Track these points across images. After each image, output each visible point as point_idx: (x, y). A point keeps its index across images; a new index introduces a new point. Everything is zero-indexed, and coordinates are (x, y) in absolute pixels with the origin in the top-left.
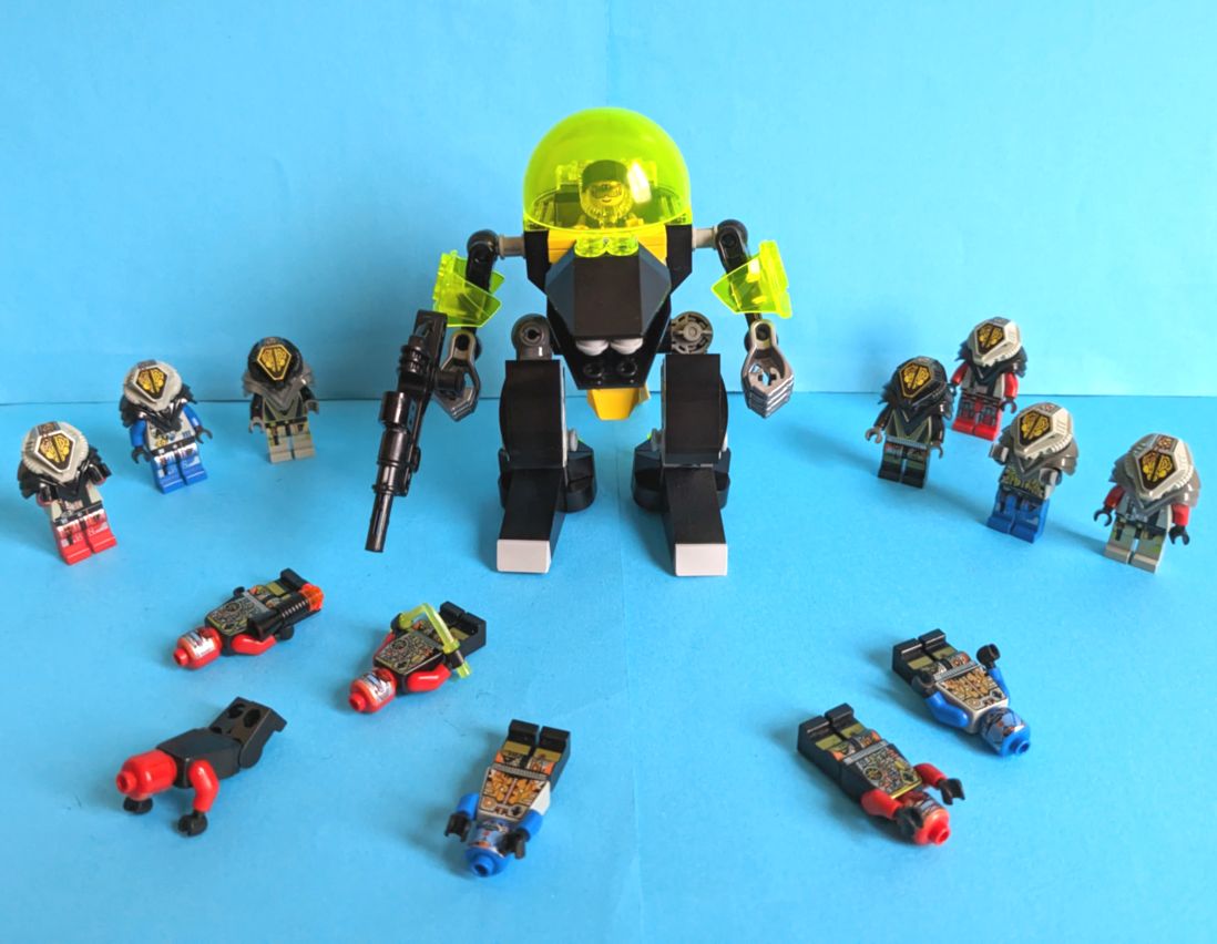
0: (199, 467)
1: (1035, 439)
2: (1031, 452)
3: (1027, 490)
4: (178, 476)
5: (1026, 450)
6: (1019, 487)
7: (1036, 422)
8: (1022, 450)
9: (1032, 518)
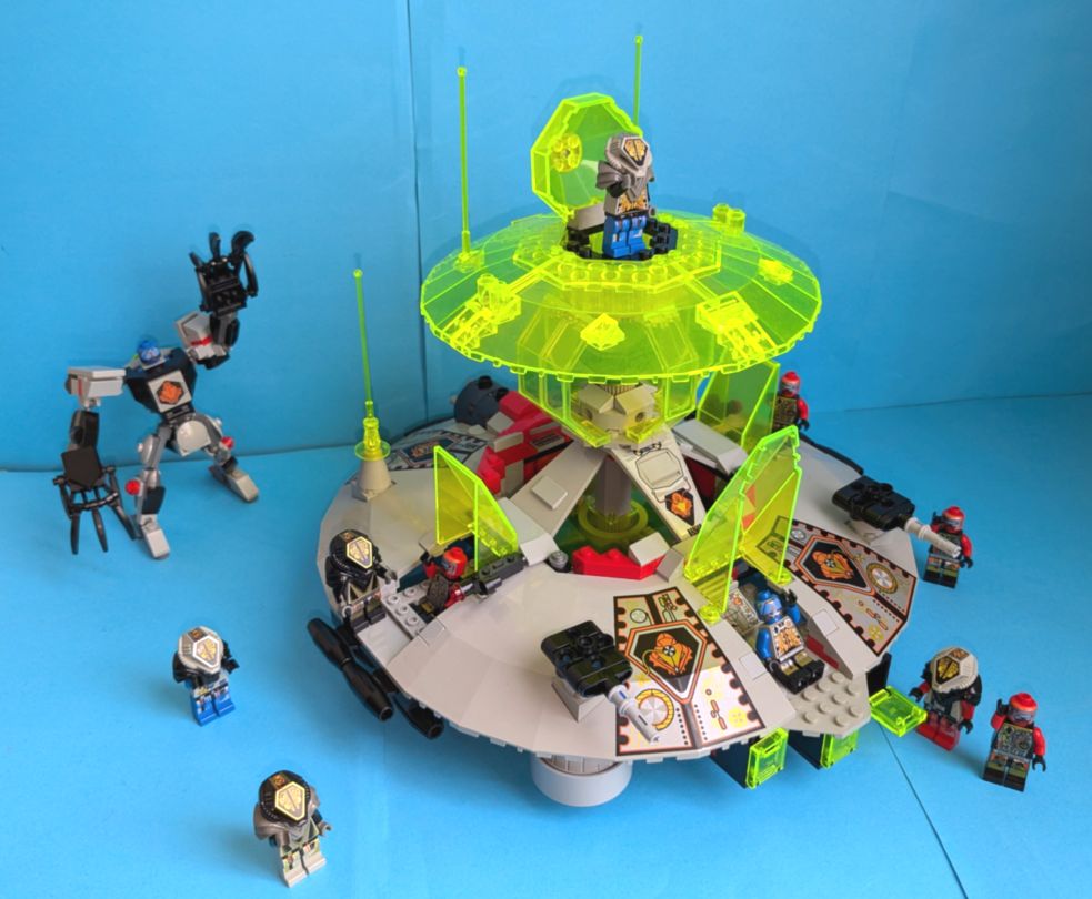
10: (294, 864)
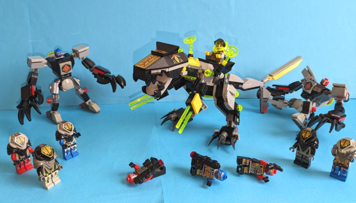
0: (77, 152)
1: (345, 147)
2: (344, 151)
3: (343, 164)
4: (70, 155)
5: (342, 151)
6: (340, 163)
7: (345, 142)
8: (341, 151)
9: (344, 174)
10: (49, 180)
